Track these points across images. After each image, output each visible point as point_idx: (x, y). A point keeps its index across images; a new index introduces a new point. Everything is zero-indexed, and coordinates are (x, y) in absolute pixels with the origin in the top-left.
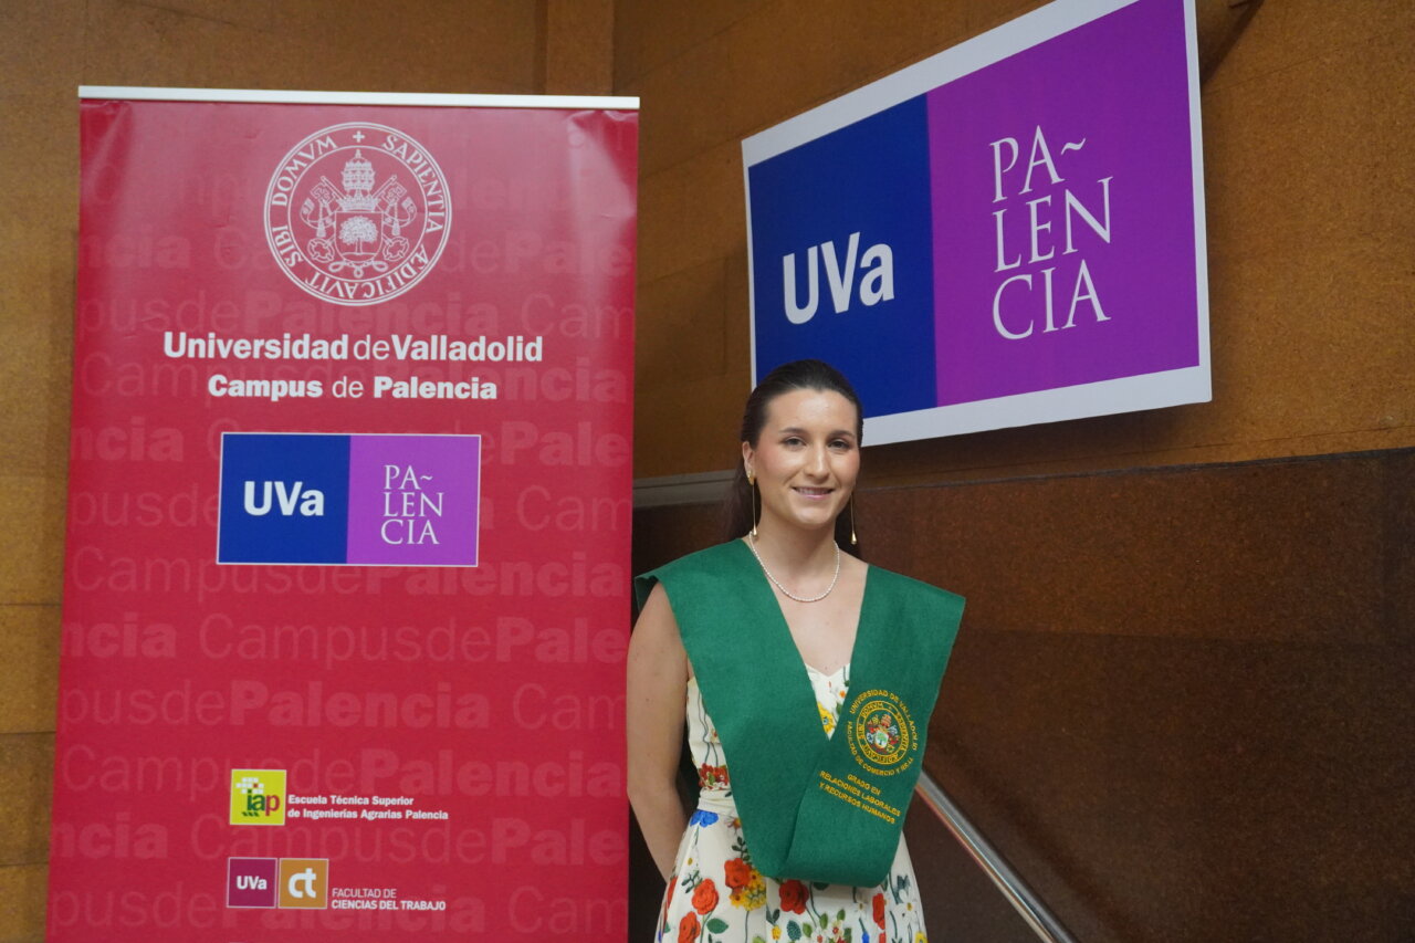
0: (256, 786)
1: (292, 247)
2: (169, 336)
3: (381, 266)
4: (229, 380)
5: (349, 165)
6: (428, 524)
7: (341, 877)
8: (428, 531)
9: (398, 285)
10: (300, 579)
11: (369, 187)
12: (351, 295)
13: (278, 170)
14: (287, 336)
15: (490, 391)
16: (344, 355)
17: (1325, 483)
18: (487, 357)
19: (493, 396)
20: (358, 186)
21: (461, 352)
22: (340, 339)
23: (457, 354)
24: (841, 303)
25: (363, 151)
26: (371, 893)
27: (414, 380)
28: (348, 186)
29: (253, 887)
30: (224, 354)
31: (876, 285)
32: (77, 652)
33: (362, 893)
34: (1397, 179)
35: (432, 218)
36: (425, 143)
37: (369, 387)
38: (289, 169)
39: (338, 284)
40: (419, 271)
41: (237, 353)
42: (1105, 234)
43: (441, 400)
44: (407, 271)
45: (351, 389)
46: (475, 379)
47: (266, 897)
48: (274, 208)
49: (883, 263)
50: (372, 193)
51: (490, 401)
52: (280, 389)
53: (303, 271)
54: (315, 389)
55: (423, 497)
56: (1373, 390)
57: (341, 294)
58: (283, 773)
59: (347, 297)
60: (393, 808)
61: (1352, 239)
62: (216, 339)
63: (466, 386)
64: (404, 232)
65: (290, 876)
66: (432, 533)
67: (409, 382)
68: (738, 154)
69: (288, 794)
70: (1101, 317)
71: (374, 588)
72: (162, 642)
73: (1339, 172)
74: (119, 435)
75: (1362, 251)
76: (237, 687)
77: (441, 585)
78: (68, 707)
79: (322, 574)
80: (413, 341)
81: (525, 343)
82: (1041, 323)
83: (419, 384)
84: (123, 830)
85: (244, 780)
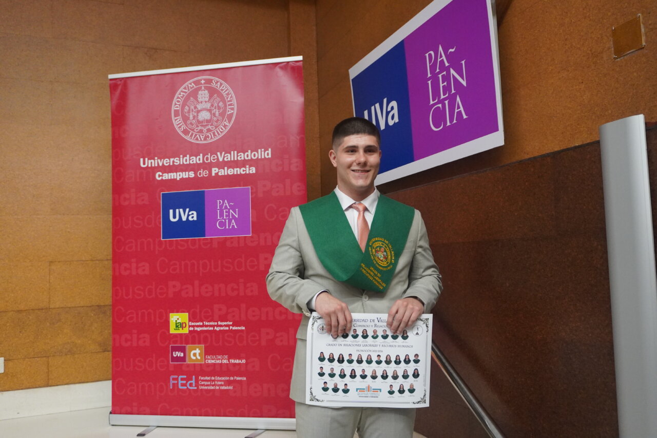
0: (178, 319)
1: (181, 124)
2: (142, 160)
3: (213, 128)
4: (163, 173)
5: (200, 92)
6: (233, 221)
7: (208, 352)
9: (219, 134)
10: (190, 244)
11: (207, 100)
12: (202, 139)
13: (176, 96)
14: (181, 156)
15: (253, 170)
16: (201, 161)
17: (532, 169)
18: (251, 158)
19: (254, 172)
20: (203, 100)
21: (242, 156)
22: (200, 155)
23: (241, 158)
24: (383, 127)
25: (205, 87)
26: (219, 357)
27: (226, 168)
28: (200, 100)
29: (179, 356)
30: (161, 164)
31: (393, 117)
32: (117, 274)
33: (216, 357)
34: (574, 44)
35: (229, 108)
36: (226, 81)
37: (210, 172)
38: (179, 96)
39: (198, 136)
40: (226, 128)
41: (166, 165)
42: (464, 83)
43: (235, 175)
44: (222, 129)
45: (204, 173)
46: (247, 166)
47: (183, 359)
48: (175, 110)
49: (394, 108)
51: (253, 174)
52: (180, 176)
53: (186, 132)
54: (192, 175)
55: (231, 211)
56: (570, 134)
57: (199, 139)
58: (187, 314)
59: (201, 140)
60: (226, 326)
61: (559, 72)
62: (158, 159)
63: (244, 169)
64: (220, 114)
65: (191, 351)
66: (234, 224)
67: (224, 169)
68: (348, 75)
69: (190, 321)
70: (465, 117)
71: (215, 245)
72: (145, 269)
73: (553, 45)
74: (127, 196)
75: (563, 77)
76: (171, 283)
77: (239, 243)
78: (115, 293)
79: (197, 242)
80: (225, 154)
81: (265, 151)
82: (445, 123)
83: (228, 170)
84: (135, 336)
85: (174, 317)
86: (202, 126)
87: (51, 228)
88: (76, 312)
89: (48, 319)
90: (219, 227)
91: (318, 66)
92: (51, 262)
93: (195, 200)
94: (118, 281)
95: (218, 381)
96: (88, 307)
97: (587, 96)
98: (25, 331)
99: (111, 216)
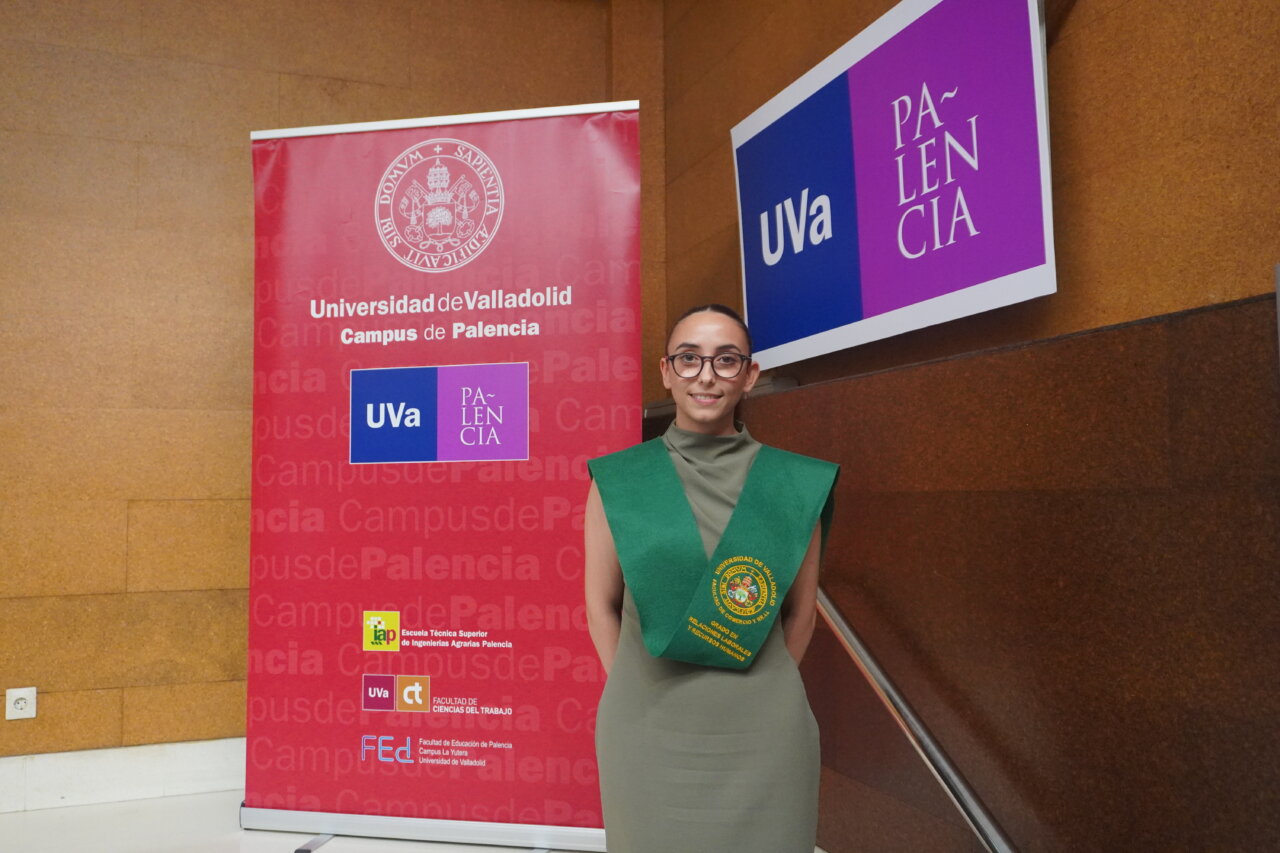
0: (379, 623)
1: (394, 233)
2: (313, 303)
3: (455, 242)
4: (354, 332)
5: (432, 170)
6: (493, 429)
7: (440, 689)
8: (493, 435)
9: (467, 255)
10: (406, 475)
11: (446, 185)
12: (435, 265)
13: (383, 179)
14: (392, 297)
15: (534, 329)
16: (432, 309)
17: (1122, 349)
18: (531, 303)
19: (537, 332)
20: (438, 185)
21: (513, 301)
22: (428, 297)
23: (511, 303)
24: (798, 247)
25: (442, 160)
26: (460, 701)
27: (480, 324)
28: (431, 186)
29: (379, 696)
30: (351, 313)
31: (820, 229)
32: (261, 529)
33: (453, 701)
34: (1213, 87)
35: (491, 204)
36: (484, 149)
37: (449, 331)
38: (391, 177)
39: (426, 258)
40: (482, 244)
41: (359, 312)
42: (974, 163)
43: (499, 337)
45: (437, 333)
46: (524, 321)
48: (381, 206)
49: (824, 209)
50: (448, 189)
51: (535, 336)
52: (388, 336)
53: (402, 250)
54: (412, 335)
55: (489, 409)
57: (429, 265)
58: (398, 613)
59: (432, 266)
60: (474, 639)
61: (1177, 145)
62: (346, 302)
63: (518, 326)
64: (471, 216)
65: (405, 687)
66: (495, 436)
67: (477, 326)
68: (728, 139)
69: (402, 626)
70: (973, 232)
71: (456, 478)
72: (315, 521)
73: (1165, 87)
74: (283, 375)
75: (1186, 153)
76: (366, 552)
77: (503, 473)
78: (256, 568)
79: (421, 469)
80: (479, 295)
81: (559, 292)
82: (931, 244)
83: (484, 327)
84: (293, 654)
85: (372, 619)
86: (433, 237)
87: (133, 434)
88: (177, 600)
89: (123, 613)
90: (465, 443)
91: (665, 119)
92: (132, 501)
93: (418, 387)
94: (262, 544)
95: (457, 748)
96: (201, 591)
97: (1239, 195)
98: (79, 636)
99: (251, 413)
